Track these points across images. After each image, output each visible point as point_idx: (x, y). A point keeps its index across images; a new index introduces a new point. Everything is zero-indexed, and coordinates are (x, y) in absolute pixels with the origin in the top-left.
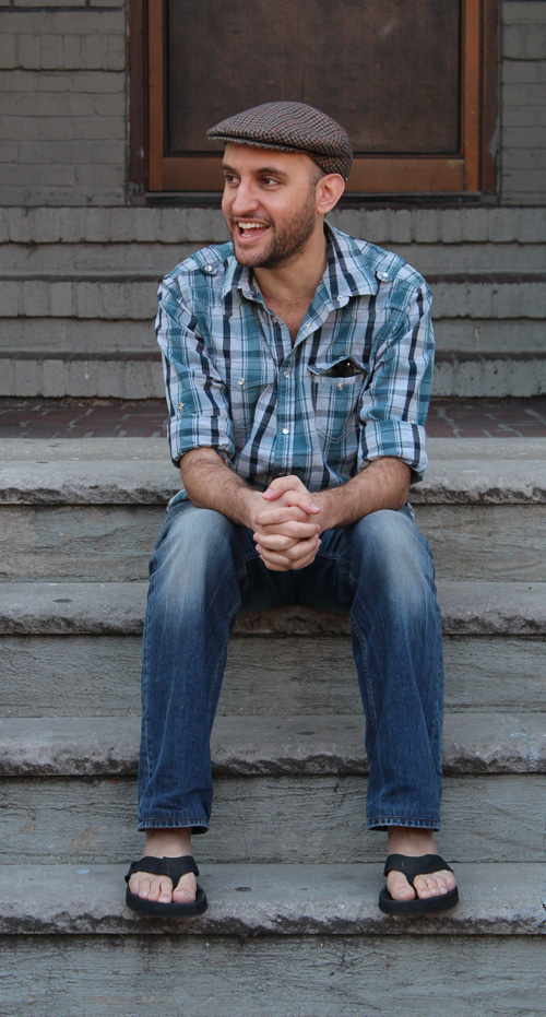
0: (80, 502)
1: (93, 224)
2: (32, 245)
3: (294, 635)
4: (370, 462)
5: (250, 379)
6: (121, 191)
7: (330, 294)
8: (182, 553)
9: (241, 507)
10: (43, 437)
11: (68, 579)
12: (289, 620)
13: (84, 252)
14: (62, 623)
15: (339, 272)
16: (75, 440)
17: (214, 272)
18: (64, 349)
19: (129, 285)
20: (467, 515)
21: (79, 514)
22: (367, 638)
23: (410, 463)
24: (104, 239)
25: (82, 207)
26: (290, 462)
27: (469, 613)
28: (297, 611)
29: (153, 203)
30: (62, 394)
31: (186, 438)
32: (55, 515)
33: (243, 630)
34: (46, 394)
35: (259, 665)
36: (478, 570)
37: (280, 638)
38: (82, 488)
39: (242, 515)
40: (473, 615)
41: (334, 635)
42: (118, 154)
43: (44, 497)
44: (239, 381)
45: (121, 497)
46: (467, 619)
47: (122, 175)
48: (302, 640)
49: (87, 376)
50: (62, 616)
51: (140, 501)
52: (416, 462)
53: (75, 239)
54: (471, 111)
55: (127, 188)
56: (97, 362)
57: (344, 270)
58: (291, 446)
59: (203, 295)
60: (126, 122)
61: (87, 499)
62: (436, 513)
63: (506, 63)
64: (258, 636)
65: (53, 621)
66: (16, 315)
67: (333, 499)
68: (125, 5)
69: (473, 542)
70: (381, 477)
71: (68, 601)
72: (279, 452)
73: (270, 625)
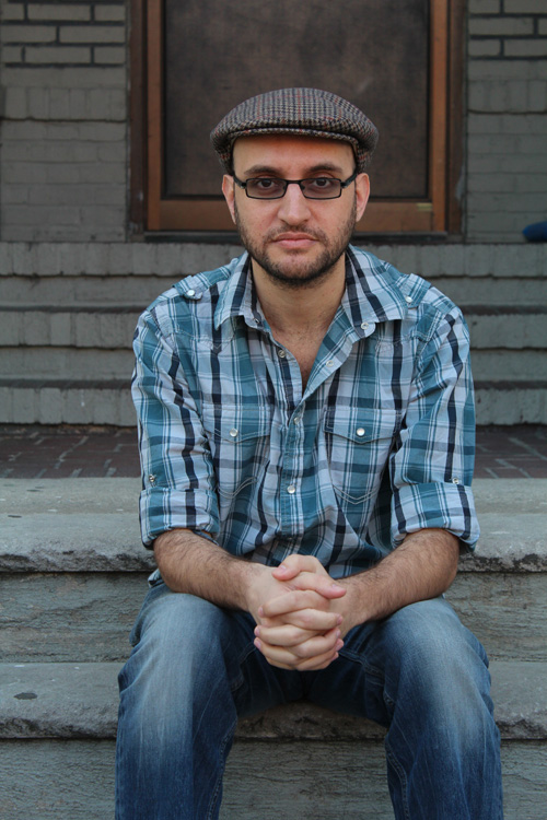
0: (53, 569)
1: (92, 258)
2: (35, 278)
3: (303, 740)
4: (408, 534)
5: (245, 429)
6: (122, 230)
7: (352, 322)
8: (158, 668)
9: (236, 584)
10: (26, 477)
11: (37, 658)
12: (298, 722)
13: (84, 285)
14: (24, 726)
15: (361, 294)
16: (59, 481)
17: (198, 296)
18: (63, 376)
19: (125, 316)
20: (498, 585)
21: (51, 582)
22: (408, 772)
23: (460, 534)
24: (104, 273)
25: (82, 242)
26: (302, 528)
27: (514, 714)
28: (305, 711)
29: (149, 240)
30: (58, 421)
31: (156, 518)
32: (23, 584)
33: (242, 734)
34: (43, 421)
35: (260, 775)
36: (512, 648)
37: (286, 743)
38: (54, 553)
39: (236, 595)
40: (518, 717)
41: (351, 740)
42: (120, 196)
43: (10, 564)
44: (231, 432)
45: (100, 564)
46: (512, 722)
47: (122, 217)
48: (312, 745)
49: (83, 404)
50: (24, 717)
51: (122, 569)
52: (467, 534)
53: (75, 272)
54: (438, 159)
55: (127, 228)
56: (92, 391)
57: (367, 291)
58: (300, 509)
59: (186, 325)
60: (126, 168)
61: (60, 566)
62: (463, 582)
63: (472, 116)
64: (259, 740)
65: (13, 723)
66: (17, 343)
67: (362, 586)
68: (126, 62)
69: (505, 615)
70: (423, 556)
71: (31, 696)
72: (286, 517)
73: (275, 728)
